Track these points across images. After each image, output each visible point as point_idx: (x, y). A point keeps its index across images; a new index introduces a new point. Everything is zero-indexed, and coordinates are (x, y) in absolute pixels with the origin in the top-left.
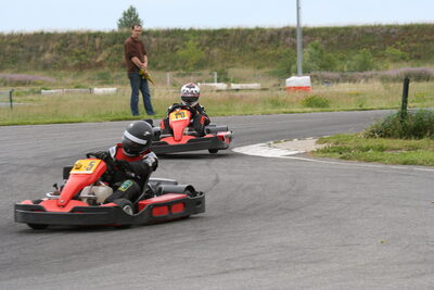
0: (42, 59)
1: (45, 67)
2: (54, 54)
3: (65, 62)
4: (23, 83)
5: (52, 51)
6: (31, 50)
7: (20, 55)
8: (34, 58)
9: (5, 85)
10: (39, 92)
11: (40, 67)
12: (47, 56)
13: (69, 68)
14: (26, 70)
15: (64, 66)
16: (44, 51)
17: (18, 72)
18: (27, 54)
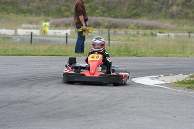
0: (170, 10)
1: (172, 16)
2: (180, 8)
3: (187, 13)
4: (151, 28)
5: (178, 5)
6: (162, 4)
7: (155, 7)
8: (164, 9)
9: (138, 28)
10: (156, 35)
11: (168, 16)
12: (174, 8)
13: (189, 18)
14: (158, 18)
15: (186, 16)
16: (172, 5)
17: (152, 19)
18: (160, 6)
